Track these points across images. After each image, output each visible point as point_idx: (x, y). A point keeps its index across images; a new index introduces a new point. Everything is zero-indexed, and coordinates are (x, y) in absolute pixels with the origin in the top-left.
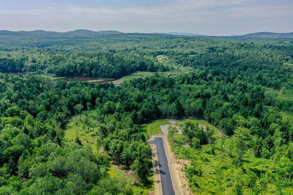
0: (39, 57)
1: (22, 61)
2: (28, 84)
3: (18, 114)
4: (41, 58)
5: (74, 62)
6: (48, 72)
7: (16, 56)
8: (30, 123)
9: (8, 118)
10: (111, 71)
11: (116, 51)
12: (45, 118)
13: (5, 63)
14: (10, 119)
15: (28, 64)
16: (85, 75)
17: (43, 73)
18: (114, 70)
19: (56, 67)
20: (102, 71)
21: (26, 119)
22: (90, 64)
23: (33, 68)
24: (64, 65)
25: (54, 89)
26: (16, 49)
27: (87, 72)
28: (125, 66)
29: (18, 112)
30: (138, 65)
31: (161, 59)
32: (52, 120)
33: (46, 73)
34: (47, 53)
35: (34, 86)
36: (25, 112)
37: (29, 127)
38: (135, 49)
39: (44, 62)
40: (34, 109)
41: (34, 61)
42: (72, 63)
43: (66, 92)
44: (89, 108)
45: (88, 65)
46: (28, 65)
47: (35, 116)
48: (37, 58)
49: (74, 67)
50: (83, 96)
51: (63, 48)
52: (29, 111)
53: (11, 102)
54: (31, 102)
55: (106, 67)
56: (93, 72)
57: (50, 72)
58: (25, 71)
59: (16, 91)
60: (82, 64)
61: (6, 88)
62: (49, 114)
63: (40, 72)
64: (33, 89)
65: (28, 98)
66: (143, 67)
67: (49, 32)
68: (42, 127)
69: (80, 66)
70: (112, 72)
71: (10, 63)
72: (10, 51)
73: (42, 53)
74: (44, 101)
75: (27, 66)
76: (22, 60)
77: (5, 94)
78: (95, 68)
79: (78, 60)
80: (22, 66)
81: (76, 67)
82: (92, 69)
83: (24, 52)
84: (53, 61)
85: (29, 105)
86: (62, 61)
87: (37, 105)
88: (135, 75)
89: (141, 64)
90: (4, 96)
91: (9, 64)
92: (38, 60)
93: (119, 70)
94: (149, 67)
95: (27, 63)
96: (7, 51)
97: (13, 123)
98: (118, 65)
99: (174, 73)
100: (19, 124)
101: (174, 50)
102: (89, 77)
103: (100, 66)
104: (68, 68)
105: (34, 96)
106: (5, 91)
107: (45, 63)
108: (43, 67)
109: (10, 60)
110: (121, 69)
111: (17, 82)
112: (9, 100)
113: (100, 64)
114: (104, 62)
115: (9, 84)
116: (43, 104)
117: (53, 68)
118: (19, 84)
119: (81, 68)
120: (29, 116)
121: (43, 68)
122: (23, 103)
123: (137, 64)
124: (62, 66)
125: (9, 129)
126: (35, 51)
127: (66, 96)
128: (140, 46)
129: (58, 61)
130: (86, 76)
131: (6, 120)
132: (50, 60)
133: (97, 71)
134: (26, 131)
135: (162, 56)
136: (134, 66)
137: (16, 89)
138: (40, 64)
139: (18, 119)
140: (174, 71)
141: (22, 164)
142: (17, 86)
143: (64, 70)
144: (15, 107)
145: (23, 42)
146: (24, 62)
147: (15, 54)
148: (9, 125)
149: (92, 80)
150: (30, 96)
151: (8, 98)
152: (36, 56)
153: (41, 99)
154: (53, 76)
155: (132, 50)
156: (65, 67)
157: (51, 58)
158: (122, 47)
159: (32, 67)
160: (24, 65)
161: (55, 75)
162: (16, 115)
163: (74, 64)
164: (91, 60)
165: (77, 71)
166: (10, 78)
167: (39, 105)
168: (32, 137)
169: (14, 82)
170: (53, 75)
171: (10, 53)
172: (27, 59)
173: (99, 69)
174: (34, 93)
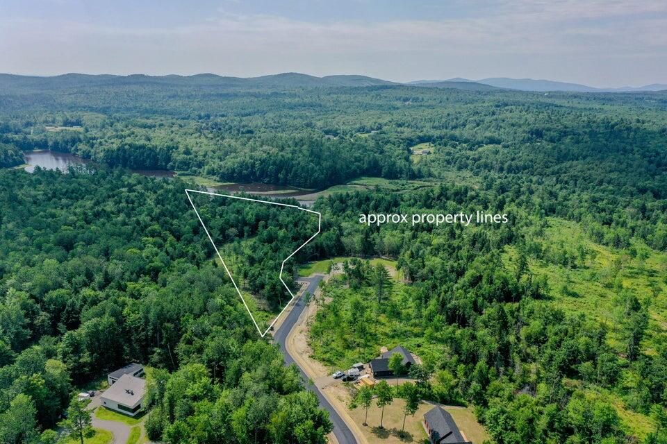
0: (197, 144)
1: (168, 151)
2: (174, 194)
3: (159, 235)
4: (200, 146)
5: (251, 158)
6: (209, 173)
7: (159, 139)
8: (172, 245)
9: (149, 238)
10: (311, 176)
11: (338, 132)
12: (190, 242)
13: (143, 153)
14: (150, 239)
15: (178, 156)
16: (266, 180)
17: (200, 173)
18: (316, 175)
19: (221, 166)
20: (296, 175)
21: (168, 242)
22: (277, 162)
23: (185, 165)
24: (234, 163)
25: (209, 206)
26: (161, 125)
27: (270, 176)
28: (338, 166)
29: (160, 233)
30: (365, 166)
31: (420, 153)
32: (197, 246)
33: (205, 173)
34: (211, 135)
35: (182, 199)
36: (168, 233)
37: (170, 250)
38: (379, 128)
39: (203, 153)
40: (179, 231)
41: (187, 152)
42: (248, 158)
43: (223, 211)
44: (246, 234)
45: (274, 163)
46: (178, 158)
47: (178, 239)
48: (193, 146)
49: (250, 165)
50: (243, 218)
51: (243, 123)
52: (172, 232)
53: (151, 221)
54: (175, 222)
55: (303, 168)
56: (280, 176)
57: (212, 172)
58: (173, 168)
59: (158, 206)
60: (264, 161)
61: (145, 200)
62: (195, 238)
63: (195, 172)
64: (180, 203)
65: (173, 217)
66: (374, 170)
67: (225, 78)
68: (184, 251)
69: (261, 164)
70: (313, 178)
71: (150, 154)
72: (150, 127)
73: (203, 136)
74: (191, 221)
75: (176, 160)
76: (169, 148)
77: (145, 209)
78: (285, 169)
79: (258, 154)
80: (168, 159)
81: (253, 165)
82: (278, 171)
83: (172, 132)
84: (218, 153)
85: (172, 225)
86: (233, 155)
87: (182, 226)
88: (355, 184)
89: (372, 163)
90: (144, 211)
91: (148, 156)
92: (194, 149)
93: (327, 174)
94: (384, 171)
95: (176, 154)
96: (145, 127)
97: (154, 244)
98: (325, 164)
99: (429, 184)
100: (160, 246)
101: (457, 132)
102: (274, 184)
103: (293, 166)
104: (241, 167)
105: (180, 213)
106: (144, 204)
107: (204, 156)
108: (200, 162)
109: (150, 149)
110: (330, 172)
111: (160, 192)
112: (149, 218)
113: (294, 162)
114: (302, 158)
115: (148, 194)
116: (190, 225)
117: (215, 167)
118: (162, 195)
119: (262, 168)
120: (171, 238)
121: (200, 165)
122: (166, 222)
123: (364, 163)
124: (230, 162)
125: (149, 250)
126: (191, 131)
127: (221, 216)
128: (390, 122)
129: (226, 154)
130: (268, 183)
131: (147, 241)
132: (214, 152)
133: (287, 175)
134: (167, 253)
135: (425, 147)
136: (358, 167)
137: (158, 202)
138: (196, 156)
139: (159, 240)
140: (430, 178)
141: (161, 276)
142: (160, 198)
143: (233, 170)
144: (156, 227)
145: (172, 105)
146: (172, 152)
147: (159, 136)
148: (150, 245)
149: (278, 190)
150: (175, 213)
151: (149, 215)
152: (191, 141)
153: (189, 218)
154: (215, 180)
155: (373, 129)
156: (235, 166)
157: (215, 147)
158: (355, 124)
159: (184, 162)
160: (172, 158)
161: (218, 179)
162: (157, 236)
163: (250, 160)
164: (281, 153)
165: (255, 173)
166: (150, 185)
167: (185, 226)
168: (172, 258)
169: (155, 192)
170: (215, 177)
171: (150, 133)
172: (177, 148)
173: (291, 171)
174: (181, 210)
